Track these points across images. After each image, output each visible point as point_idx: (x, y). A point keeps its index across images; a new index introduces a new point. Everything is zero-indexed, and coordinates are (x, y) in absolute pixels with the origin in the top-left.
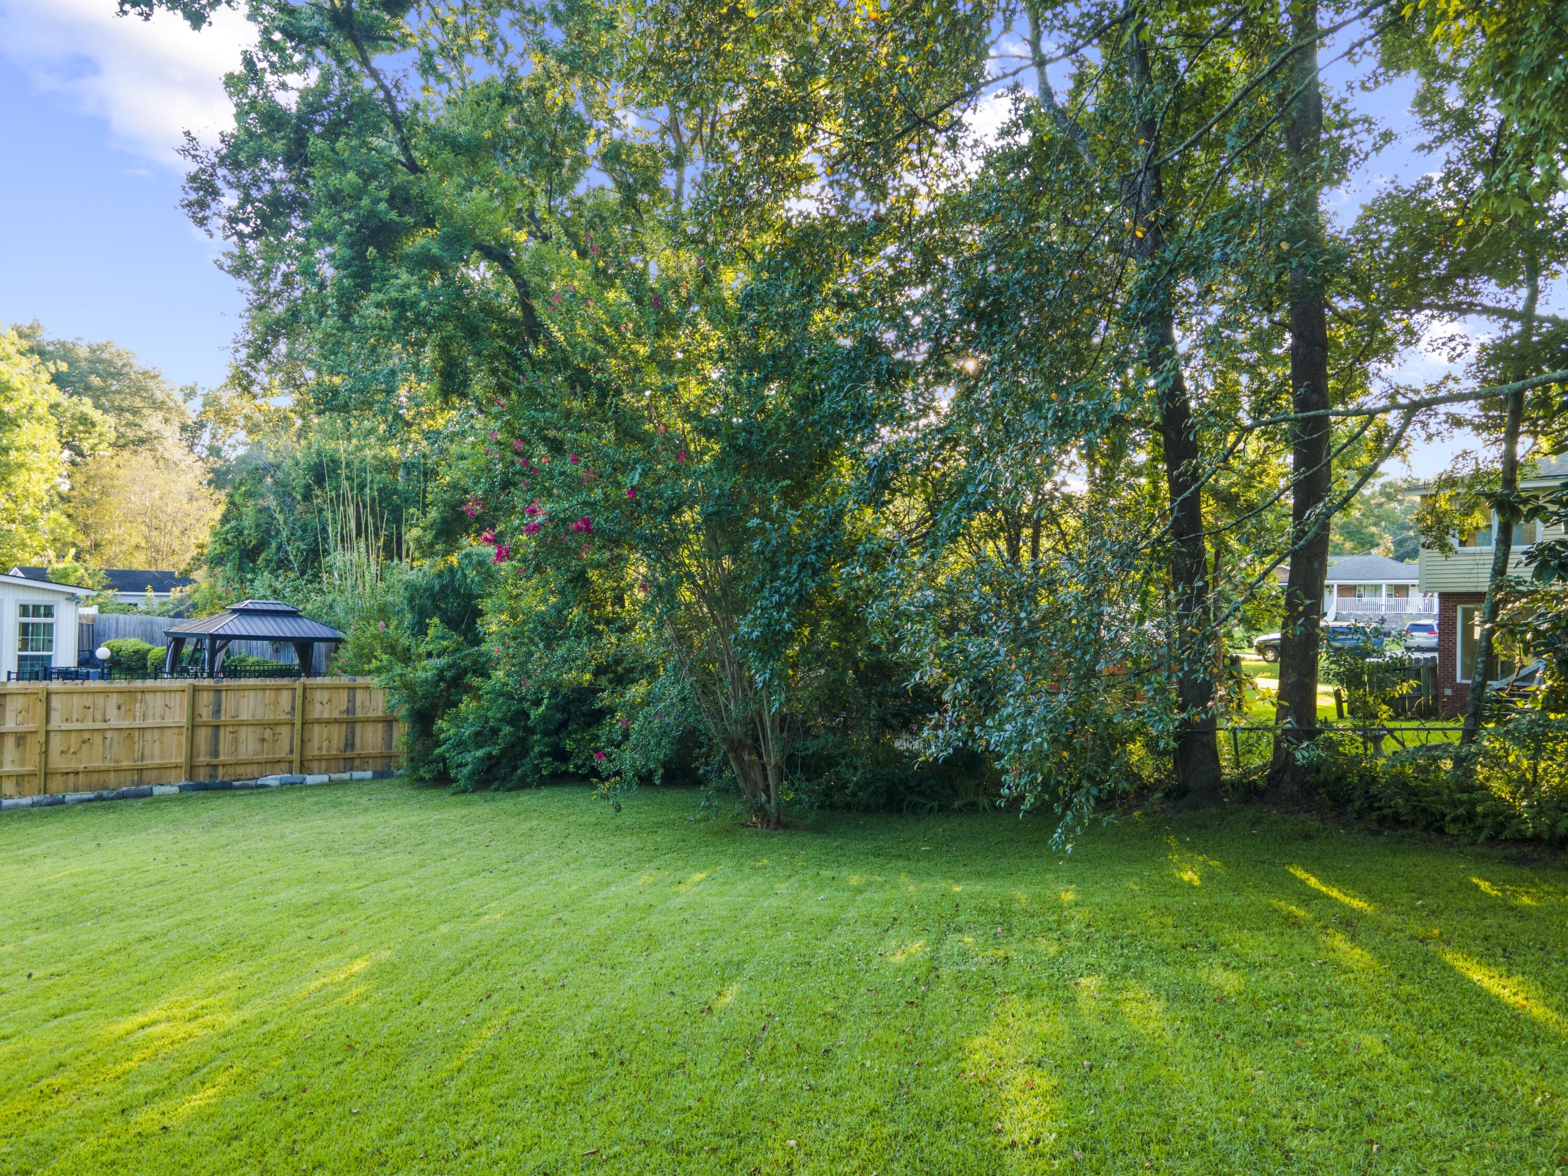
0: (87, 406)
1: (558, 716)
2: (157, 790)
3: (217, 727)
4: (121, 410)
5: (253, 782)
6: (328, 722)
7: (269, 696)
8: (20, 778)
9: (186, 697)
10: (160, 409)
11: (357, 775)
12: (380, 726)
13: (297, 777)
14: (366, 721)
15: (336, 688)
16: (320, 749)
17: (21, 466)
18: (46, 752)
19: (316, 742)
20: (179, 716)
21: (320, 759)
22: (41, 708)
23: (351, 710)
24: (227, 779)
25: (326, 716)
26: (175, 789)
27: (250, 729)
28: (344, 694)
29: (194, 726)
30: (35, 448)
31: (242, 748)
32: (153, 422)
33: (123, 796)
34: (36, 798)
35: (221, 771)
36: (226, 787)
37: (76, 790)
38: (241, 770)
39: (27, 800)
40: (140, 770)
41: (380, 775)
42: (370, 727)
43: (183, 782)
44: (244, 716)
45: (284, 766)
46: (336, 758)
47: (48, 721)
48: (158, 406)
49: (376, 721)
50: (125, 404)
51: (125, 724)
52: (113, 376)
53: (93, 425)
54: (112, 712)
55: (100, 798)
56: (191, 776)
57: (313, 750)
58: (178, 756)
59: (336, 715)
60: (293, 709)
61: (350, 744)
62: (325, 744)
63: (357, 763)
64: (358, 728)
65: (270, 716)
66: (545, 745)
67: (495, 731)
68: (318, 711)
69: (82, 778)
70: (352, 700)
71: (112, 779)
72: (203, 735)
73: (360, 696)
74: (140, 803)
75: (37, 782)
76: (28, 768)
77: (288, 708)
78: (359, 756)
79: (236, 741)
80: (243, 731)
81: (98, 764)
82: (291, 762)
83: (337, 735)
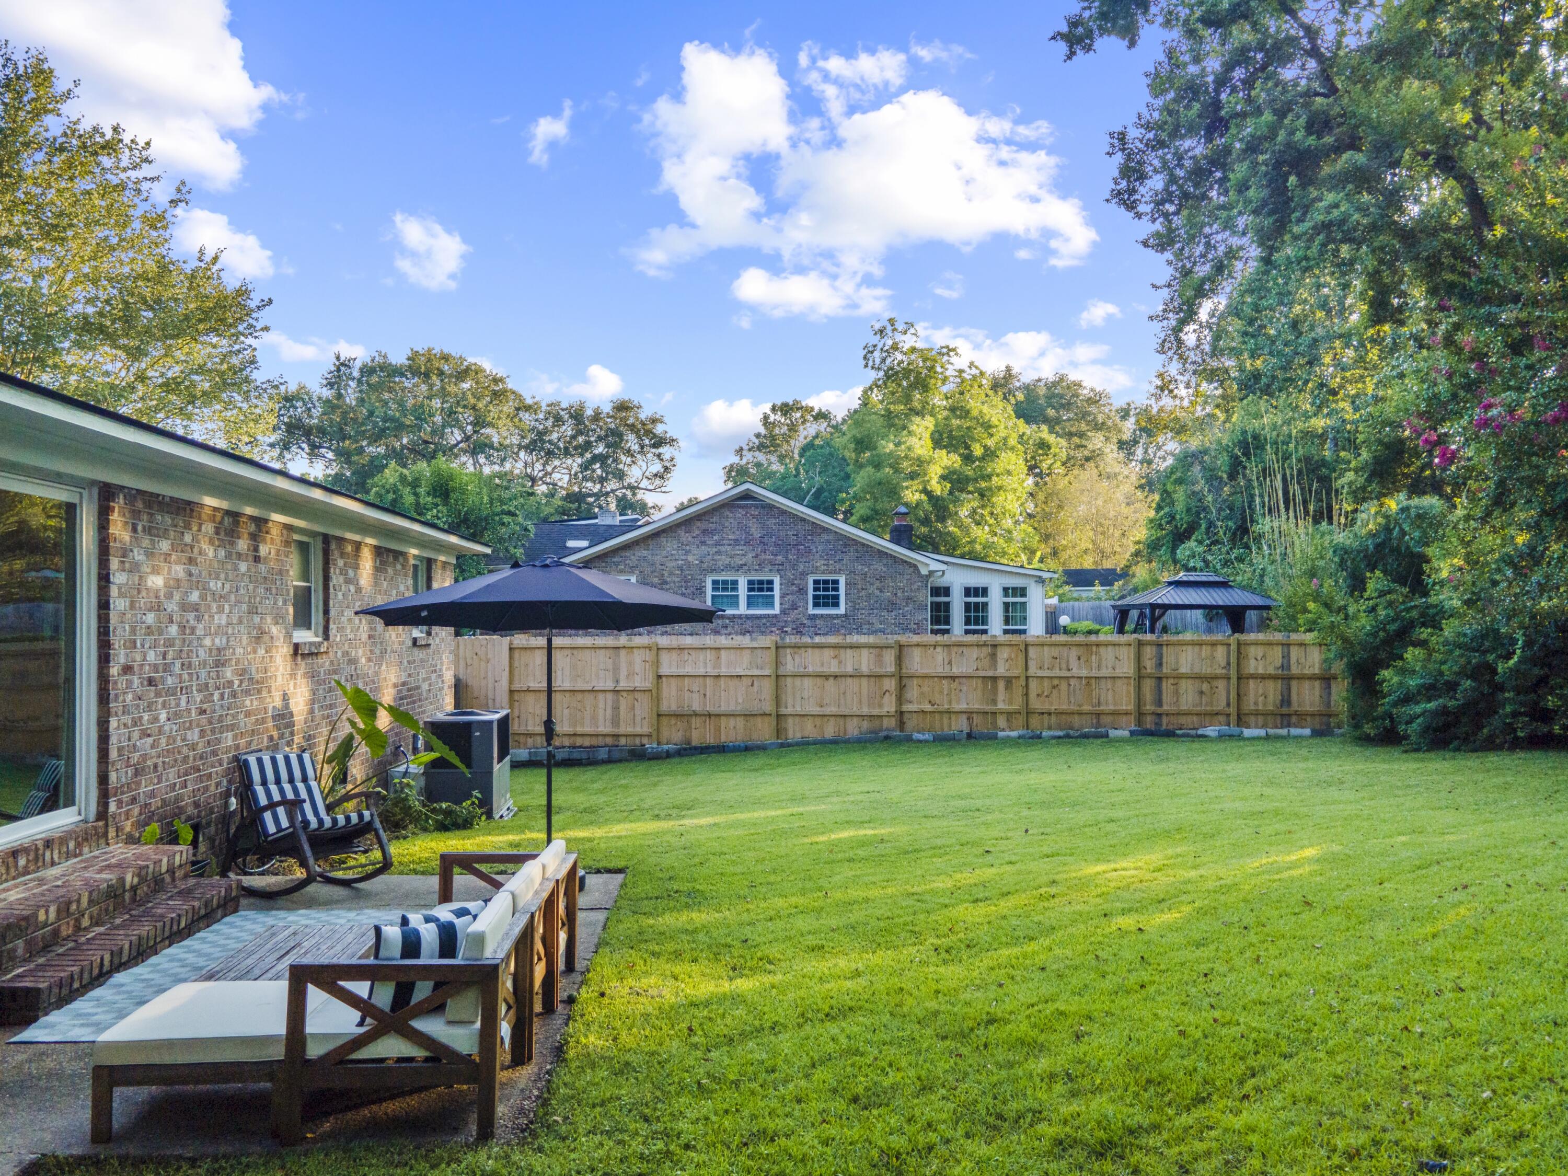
0: (1044, 433)
1: (1536, 671)
2: (1113, 733)
3: (1160, 679)
4: (1070, 435)
5: (1193, 732)
6: (1263, 678)
7: (1206, 650)
8: (1009, 714)
9: (1132, 650)
10: (1100, 429)
11: (1294, 731)
12: (1317, 684)
13: (1235, 730)
14: (1301, 678)
15: (1270, 644)
16: (1256, 703)
17: (1000, 488)
18: (1027, 694)
19: (1251, 697)
20: (1127, 667)
21: (1257, 714)
22: (1021, 657)
23: (1285, 666)
24: (1171, 727)
25: (1261, 671)
26: (1126, 733)
27: (1190, 682)
28: (1278, 652)
29: (1140, 678)
30: (1009, 473)
31: (1183, 700)
32: (1096, 441)
33: (1085, 736)
34: (1021, 732)
35: (1165, 720)
36: (1170, 734)
37: (1050, 728)
38: (1183, 720)
39: (1014, 734)
40: (1098, 715)
41: (1318, 733)
42: (1307, 684)
43: (1133, 728)
44: (1183, 670)
45: (1222, 718)
46: (1273, 714)
47: (1027, 669)
48: (1099, 427)
49: (1312, 678)
50: (1073, 429)
51: (1084, 673)
52: (1063, 406)
53: (1049, 447)
54: (1074, 663)
55: (1068, 736)
56: (1139, 722)
57: (1250, 704)
58: (1128, 704)
59: (1271, 671)
60: (1229, 664)
61: (1286, 700)
62: (1261, 699)
63: (1294, 719)
64: (1294, 683)
65: (1207, 670)
66: (1522, 704)
67: (1452, 687)
68: (1253, 666)
69: (1053, 718)
70: (1286, 656)
71: (1076, 720)
72: (1148, 685)
73: (1295, 652)
74: (1099, 741)
75: (1021, 720)
76: (1015, 707)
77: (1223, 663)
78: (1296, 713)
79: (1176, 692)
80: (1184, 684)
81: (1065, 707)
82: (1228, 715)
83: (1273, 690)
